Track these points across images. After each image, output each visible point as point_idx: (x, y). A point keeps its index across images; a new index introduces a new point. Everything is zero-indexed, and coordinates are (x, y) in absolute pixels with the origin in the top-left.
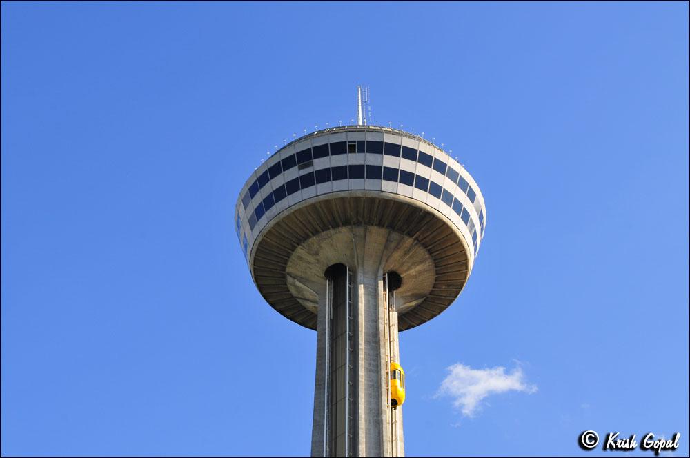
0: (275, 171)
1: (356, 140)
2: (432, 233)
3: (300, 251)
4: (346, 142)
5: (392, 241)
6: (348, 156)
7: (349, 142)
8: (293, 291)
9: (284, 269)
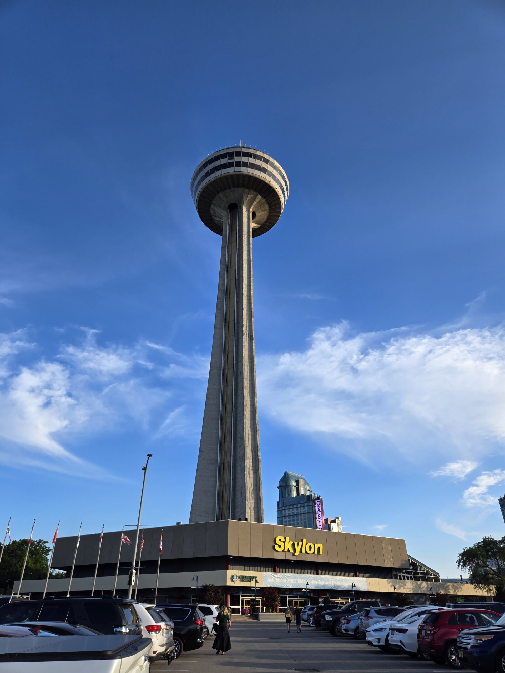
0: (217, 158)
1: (253, 153)
2: (272, 199)
3: (221, 195)
4: (248, 153)
5: (258, 199)
6: (249, 158)
7: (250, 153)
8: (212, 212)
9: (211, 201)
